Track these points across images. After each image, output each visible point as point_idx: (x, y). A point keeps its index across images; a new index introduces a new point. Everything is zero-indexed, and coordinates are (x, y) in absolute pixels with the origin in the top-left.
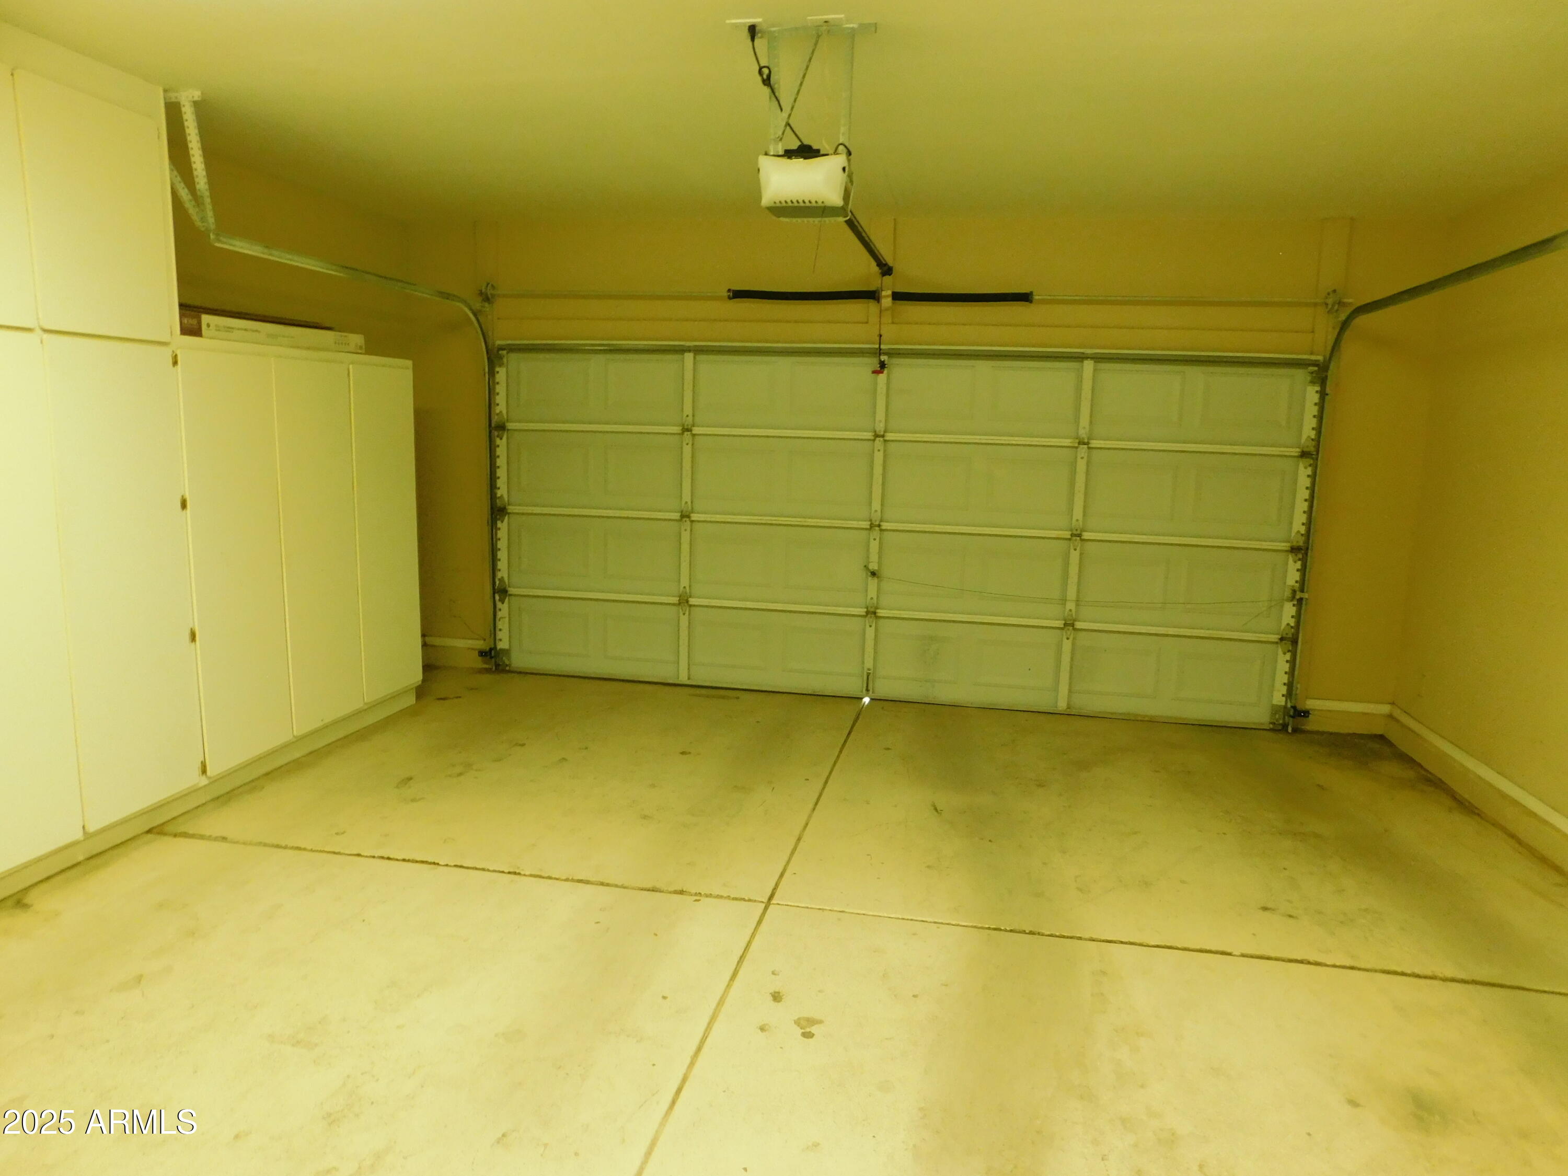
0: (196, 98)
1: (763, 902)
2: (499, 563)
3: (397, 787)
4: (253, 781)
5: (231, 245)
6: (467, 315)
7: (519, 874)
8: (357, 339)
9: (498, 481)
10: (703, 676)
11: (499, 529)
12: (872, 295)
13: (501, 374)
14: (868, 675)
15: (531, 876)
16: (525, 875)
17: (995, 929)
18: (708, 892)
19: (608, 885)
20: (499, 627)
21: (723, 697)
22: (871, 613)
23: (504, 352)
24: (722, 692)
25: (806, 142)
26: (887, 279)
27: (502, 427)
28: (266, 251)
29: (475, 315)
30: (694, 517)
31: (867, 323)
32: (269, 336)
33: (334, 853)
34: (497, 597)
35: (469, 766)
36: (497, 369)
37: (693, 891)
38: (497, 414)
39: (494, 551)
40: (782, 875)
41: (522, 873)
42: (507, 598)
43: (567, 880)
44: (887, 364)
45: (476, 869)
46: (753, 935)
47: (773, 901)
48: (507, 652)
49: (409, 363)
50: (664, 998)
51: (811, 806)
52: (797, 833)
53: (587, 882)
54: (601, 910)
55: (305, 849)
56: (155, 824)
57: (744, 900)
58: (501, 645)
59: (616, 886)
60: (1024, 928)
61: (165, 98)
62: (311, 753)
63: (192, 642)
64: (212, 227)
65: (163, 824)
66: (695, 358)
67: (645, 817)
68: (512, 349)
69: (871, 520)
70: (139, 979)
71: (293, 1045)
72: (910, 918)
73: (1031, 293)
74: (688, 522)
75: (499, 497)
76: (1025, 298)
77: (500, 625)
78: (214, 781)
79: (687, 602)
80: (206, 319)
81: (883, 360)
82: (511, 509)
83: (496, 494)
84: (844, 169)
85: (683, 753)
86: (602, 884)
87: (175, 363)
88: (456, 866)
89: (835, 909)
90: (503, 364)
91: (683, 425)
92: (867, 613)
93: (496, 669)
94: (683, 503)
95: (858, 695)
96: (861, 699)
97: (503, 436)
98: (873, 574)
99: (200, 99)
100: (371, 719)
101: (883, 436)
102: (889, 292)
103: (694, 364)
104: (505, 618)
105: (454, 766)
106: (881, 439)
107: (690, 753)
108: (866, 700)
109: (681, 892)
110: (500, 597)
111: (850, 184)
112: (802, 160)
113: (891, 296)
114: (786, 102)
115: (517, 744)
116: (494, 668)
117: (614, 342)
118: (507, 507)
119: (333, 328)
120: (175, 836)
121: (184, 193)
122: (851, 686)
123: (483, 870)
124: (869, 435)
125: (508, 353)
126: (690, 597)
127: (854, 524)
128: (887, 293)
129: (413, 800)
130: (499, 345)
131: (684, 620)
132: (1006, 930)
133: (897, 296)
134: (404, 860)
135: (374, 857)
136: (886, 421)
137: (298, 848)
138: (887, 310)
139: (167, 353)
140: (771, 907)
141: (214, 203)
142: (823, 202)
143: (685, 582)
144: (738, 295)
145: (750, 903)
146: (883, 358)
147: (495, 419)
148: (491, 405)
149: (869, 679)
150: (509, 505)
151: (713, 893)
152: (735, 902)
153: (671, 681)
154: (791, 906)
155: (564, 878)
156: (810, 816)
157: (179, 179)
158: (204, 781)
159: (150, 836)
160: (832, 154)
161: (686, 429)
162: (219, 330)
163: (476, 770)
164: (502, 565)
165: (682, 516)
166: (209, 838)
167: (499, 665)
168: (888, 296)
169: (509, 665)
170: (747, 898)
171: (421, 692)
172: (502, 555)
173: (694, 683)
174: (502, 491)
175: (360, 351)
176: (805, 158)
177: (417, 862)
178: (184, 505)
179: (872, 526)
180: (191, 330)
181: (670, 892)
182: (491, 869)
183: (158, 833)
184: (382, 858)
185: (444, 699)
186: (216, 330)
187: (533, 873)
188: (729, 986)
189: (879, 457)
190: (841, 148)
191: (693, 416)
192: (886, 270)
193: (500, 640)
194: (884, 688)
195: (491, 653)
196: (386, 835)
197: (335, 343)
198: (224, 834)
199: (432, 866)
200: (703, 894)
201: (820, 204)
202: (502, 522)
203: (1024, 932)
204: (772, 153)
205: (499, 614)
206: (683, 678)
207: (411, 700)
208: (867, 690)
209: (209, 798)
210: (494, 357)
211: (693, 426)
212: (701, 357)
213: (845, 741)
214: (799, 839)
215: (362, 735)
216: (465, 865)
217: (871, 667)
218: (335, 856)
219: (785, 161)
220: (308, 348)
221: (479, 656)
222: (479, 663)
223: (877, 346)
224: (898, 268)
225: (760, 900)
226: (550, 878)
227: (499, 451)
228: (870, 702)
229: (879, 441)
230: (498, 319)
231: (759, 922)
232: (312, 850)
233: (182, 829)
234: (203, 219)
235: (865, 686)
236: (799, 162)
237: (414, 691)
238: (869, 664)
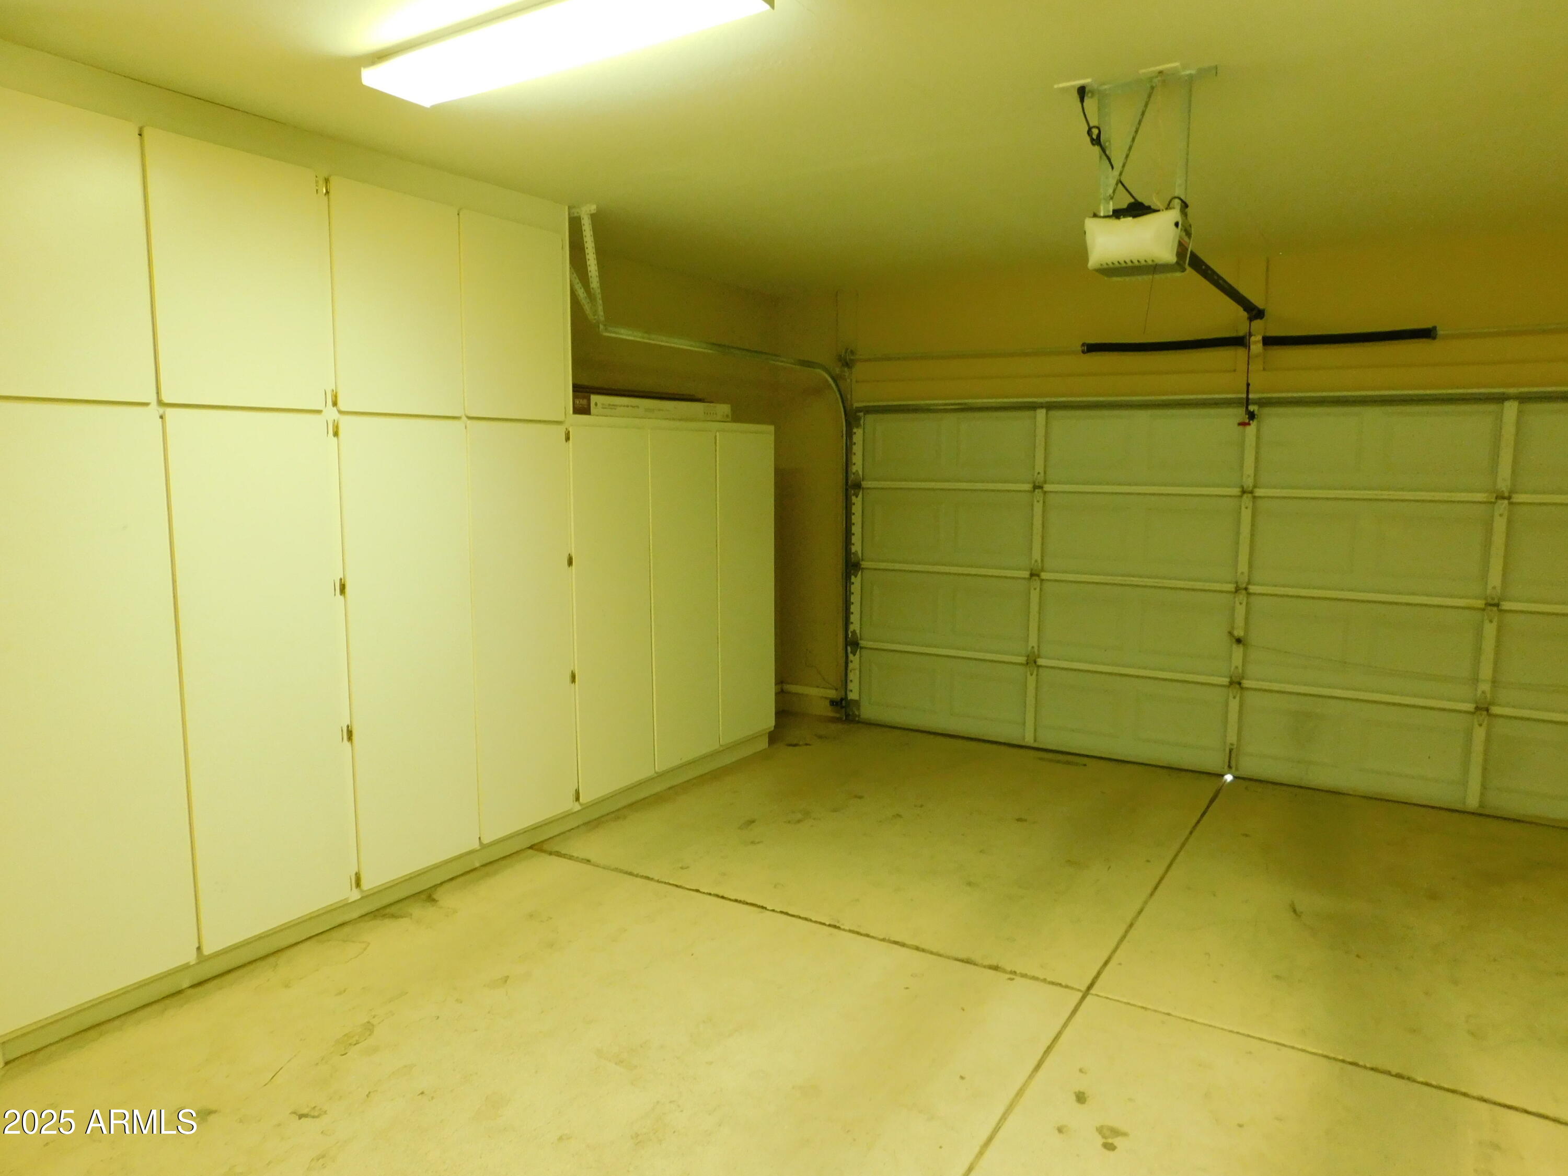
0: (593, 212)
1: (1079, 990)
2: (852, 616)
3: (739, 828)
4: (618, 810)
5: (614, 332)
6: (827, 381)
7: (839, 928)
8: (724, 409)
9: (853, 537)
10: (1050, 739)
11: (853, 583)
12: (1239, 342)
13: (858, 435)
14: (1231, 751)
15: (850, 931)
16: (844, 930)
17: (1351, 1063)
18: (1024, 972)
19: (923, 950)
20: (851, 679)
21: (1068, 763)
22: (1236, 683)
23: (861, 414)
24: (1070, 758)
25: (1140, 200)
26: (1257, 324)
27: (858, 486)
28: (646, 335)
29: (833, 378)
30: (1044, 575)
31: (1235, 371)
32: (647, 410)
33: (677, 886)
34: (849, 649)
35: (807, 814)
36: (855, 430)
37: (1009, 969)
38: (854, 474)
39: (847, 604)
40: (1106, 963)
41: (842, 927)
42: (859, 650)
43: (883, 940)
44: (1257, 415)
45: (800, 917)
46: (1065, 1025)
47: (1093, 991)
48: (857, 703)
49: (771, 428)
50: (962, 1078)
51: (1149, 891)
52: (1128, 921)
53: (903, 945)
54: (912, 975)
55: (652, 879)
56: (536, 841)
57: (1060, 985)
58: (853, 696)
59: (932, 953)
60: (1389, 1068)
61: (569, 214)
62: (670, 788)
63: (572, 683)
64: (602, 319)
65: (543, 842)
66: (1047, 413)
67: (969, 884)
68: (868, 410)
69: (1237, 583)
70: (506, 979)
71: (616, 1064)
72: (1246, 1032)
73: (1435, 328)
74: (1038, 582)
75: (853, 553)
76: (1427, 334)
77: (851, 676)
78: (586, 807)
79: (1035, 662)
80: (594, 398)
81: (1252, 410)
82: (864, 564)
83: (850, 549)
84: (1177, 224)
85: (1019, 820)
86: (917, 948)
87: (568, 439)
88: (782, 912)
89: (1161, 1009)
90: (861, 425)
91: (1034, 482)
92: (1231, 683)
93: (846, 719)
94: (1033, 562)
95: (1219, 771)
96: (1223, 776)
97: (858, 494)
98: (1239, 641)
99: (595, 212)
100: (728, 759)
101: (1251, 492)
102: (1259, 338)
103: (1047, 419)
104: (855, 669)
105: (793, 812)
106: (1250, 495)
107: (1026, 820)
108: (1229, 778)
109: (996, 968)
110: (851, 649)
111: (1186, 239)
112: (1130, 219)
113: (1262, 341)
114: (1118, 162)
115: (856, 797)
116: (844, 718)
117: (970, 401)
118: (861, 563)
119: (704, 399)
120: (551, 853)
121: (581, 293)
122: (1212, 760)
123: (806, 919)
124: (1236, 491)
125: (865, 414)
126: (1039, 658)
127: (1217, 586)
128: (1256, 339)
129: (753, 843)
130: (856, 408)
131: (1031, 681)
132: (1365, 1067)
133: (1268, 341)
134: (736, 901)
135: (710, 894)
136: (1255, 476)
137: (647, 878)
138: (1257, 356)
139: (561, 430)
140: (1089, 998)
141: (605, 299)
142: (1153, 261)
143: (1033, 641)
144: (1092, 348)
145: (1066, 990)
146: (1251, 408)
147: (852, 477)
148: (848, 463)
149: (1231, 758)
150: (862, 560)
151: (1028, 974)
152: (1051, 986)
153: (1015, 742)
154: (1110, 999)
155: (881, 937)
156: (1146, 903)
157: (577, 280)
158: (577, 807)
159: (530, 851)
160: (1163, 210)
161: (1037, 487)
162: (605, 408)
163: (814, 819)
164: (855, 618)
165: (1032, 575)
166: (577, 859)
167: (849, 715)
168: (1258, 341)
169: (859, 716)
170: (1064, 984)
171: (774, 737)
172: (855, 608)
173: (1041, 747)
174: (856, 548)
175: (728, 420)
176: (1135, 216)
177: (747, 903)
178: (570, 562)
179: (1237, 590)
180: (582, 409)
181: (985, 967)
182: (813, 919)
183: (537, 850)
184: (717, 896)
185: (795, 745)
186: (603, 408)
187: (852, 929)
188: (1031, 1076)
189: (1246, 515)
190: (1177, 201)
191: (1045, 473)
192: (1255, 313)
193: (851, 691)
194: (1251, 766)
195: (841, 703)
196: (724, 874)
197: (705, 413)
198: (589, 857)
199: (760, 910)
200: (1018, 972)
201: (1150, 263)
202: (856, 577)
203: (1389, 1073)
204: (1102, 214)
205: (851, 666)
206: (1029, 740)
207: (763, 744)
208: (1230, 767)
209: (580, 822)
210: (852, 418)
211: (1045, 482)
212: (1053, 413)
213: (1198, 822)
214: (1131, 925)
215: (715, 776)
216: (790, 912)
217: (1235, 743)
218: (677, 889)
219: (1114, 222)
220: (680, 420)
221: (830, 705)
222: (830, 712)
223: (1244, 396)
224: (1271, 310)
225: (1078, 988)
226: (867, 936)
227: (854, 509)
228: (1232, 782)
229: (1247, 497)
230: (857, 382)
231: (1074, 1012)
232: (658, 881)
233: (556, 849)
234: (595, 313)
235: (1227, 761)
236: (1128, 221)
237: (767, 735)
238: (1232, 738)
